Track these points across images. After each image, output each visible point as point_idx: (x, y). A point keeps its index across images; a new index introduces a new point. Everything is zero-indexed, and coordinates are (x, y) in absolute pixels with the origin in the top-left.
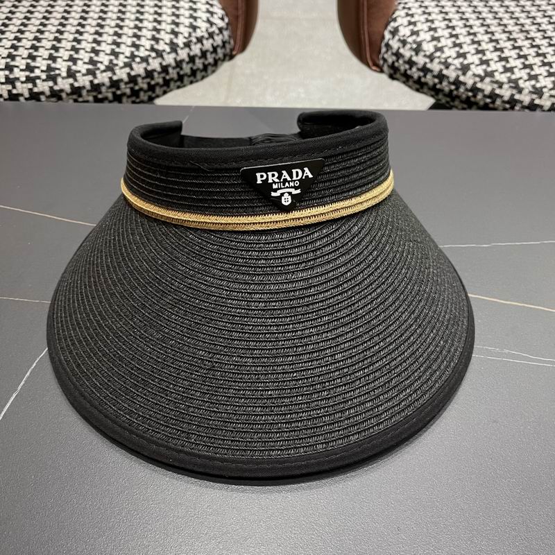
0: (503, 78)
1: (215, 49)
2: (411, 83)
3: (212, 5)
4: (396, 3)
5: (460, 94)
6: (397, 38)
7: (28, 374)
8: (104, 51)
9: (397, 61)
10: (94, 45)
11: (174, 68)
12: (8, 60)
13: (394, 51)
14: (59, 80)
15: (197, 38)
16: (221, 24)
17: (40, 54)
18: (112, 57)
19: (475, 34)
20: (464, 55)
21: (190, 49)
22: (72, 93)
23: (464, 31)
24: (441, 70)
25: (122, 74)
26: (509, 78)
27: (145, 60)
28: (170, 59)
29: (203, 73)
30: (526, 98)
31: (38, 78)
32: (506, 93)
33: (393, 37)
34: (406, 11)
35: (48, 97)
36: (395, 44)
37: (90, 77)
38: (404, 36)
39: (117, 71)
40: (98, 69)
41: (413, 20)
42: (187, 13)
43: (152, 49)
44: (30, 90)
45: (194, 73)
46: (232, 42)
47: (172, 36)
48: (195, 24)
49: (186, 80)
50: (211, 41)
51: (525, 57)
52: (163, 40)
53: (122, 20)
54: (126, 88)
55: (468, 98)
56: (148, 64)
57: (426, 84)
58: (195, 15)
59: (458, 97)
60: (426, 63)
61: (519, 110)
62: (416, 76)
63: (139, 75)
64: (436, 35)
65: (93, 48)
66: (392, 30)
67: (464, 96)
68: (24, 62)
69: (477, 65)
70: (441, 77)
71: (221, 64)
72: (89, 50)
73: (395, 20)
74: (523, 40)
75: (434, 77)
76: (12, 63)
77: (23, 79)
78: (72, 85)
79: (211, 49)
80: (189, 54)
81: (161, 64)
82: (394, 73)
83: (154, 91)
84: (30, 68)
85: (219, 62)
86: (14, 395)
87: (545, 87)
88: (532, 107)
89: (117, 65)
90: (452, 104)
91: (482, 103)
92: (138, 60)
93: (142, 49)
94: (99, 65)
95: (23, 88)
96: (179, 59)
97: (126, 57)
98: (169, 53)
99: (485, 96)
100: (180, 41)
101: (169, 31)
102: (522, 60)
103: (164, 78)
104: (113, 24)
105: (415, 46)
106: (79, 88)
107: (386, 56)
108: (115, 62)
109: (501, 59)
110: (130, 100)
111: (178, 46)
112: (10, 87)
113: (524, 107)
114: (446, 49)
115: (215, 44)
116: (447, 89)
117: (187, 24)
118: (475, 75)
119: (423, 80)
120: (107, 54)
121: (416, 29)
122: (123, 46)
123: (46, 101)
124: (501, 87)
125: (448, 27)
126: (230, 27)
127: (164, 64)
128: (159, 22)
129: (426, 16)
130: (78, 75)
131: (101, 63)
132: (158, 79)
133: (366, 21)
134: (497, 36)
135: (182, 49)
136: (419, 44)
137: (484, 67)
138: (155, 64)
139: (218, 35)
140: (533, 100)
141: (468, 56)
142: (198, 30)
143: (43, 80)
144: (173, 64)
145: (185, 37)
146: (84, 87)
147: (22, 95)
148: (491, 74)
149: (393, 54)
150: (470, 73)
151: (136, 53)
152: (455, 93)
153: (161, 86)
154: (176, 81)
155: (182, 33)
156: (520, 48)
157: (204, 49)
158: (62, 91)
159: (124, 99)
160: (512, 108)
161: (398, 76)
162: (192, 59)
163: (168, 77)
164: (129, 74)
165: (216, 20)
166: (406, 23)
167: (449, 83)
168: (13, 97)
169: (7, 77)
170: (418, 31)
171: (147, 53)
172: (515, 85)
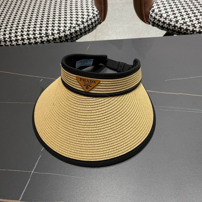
0: (190, 24)
1: (95, 21)
2: (159, 27)
3: (93, 7)
4: (153, 1)
5: (176, 30)
6: (154, 13)
8: (62, 26)
9: (155, 20)
11: (83, 29)
12: (34, 32)
13: (153, 17)
14: (49, 36)
15: (90, 19)
16: (97, 13)
17: (43, 29)
18: (65, 28)
19: (180, 10)
20: (176, 17)
21: (88, 23)
23: (176, 9)
24: (169, 23)
25: (68, 33)
26: (192, 24)
27: (74, 27)
28: (82, 26)
29: (92, 30)
30: (198, 30)
31: (43, 36)
32: (191, 28)
33: (153, 13)
34: (156, 4)
35: (46, 42)
36: (154, 15)
37: (58, 35)
38: (156, 12)
39: (66, 32)
40: (61, 32)
41: (159, 7)
42: (86, 11)
45: (89, 30)
46: (100, 18)
47: (82, 19)
48: (89, 14)
49: (87, 32)
50: (94, 19)
51: (197, 16)
52: (79, 20)
53: (66, 15)
54: (69, 37)
55: (179, 31)
56: (75, 29)
57: (165, 27)
58: (88, 11)
60: (164, 21)
61: (196, 34)
62: (161, 25)
63: (73, 33)
64: (167, 11)
65: (58, 25)
66: (152, 10)
67: (177, 30)
68: (38, 32)
69: (181, 20)
70: (169, 25)
71: (97, 26)
73: (153, 7)
74: (196, 10)
75: (167, 25)
77: (39, 37)
78: (53, 38)
79: (94, 22)
80: (87, 24)
81: (79, 28)
82: (154, 24)
83: (77, 37)
84: (40, 34)
85: (97, 25)
88: (200, 32)
89: (66, 30)
90: (173, 33)
91: (183, 32)
92: (72, 28)
93: (73, 24)
95: (39, 40)
96: (84, 26)
97: (69, 27)
98: (81, 25)
99: (184, 30)
100: (85, 20)
101: (81, 17)
102: (196, 17)
103: (80, 33)
104: (63, 17)
105: (160, 15)
107: (151, 19)
108: (65, 29)
109: (189, 17)
110: (70, 41)
111: (84, 22)
112: (35, 40)
113: (197, 33)
114: (170, 16)
115: (95, 20)
116: (171, 28)
117: (86, 15)
118: (180, 23)
119: (163, 26)
120: (63, 27)
121: (160, 10)
122: (67, 24)
123: (46, 43)
124: (189, 27)
125: (171, 8)
126: (99, 14)
127: (80, 28)
128: (78, 15)
129: (163, 5)
130: (55, 34)
131: (61, 30)
132: (79, 33)
133: (143, 8)
134: (187, 10)
135: (85, 23)
136: (162, 15)
137: (183, 20)
138: (77, 29)
139: (96, 17)
140: (200, 30)
141: (178, 17)
142: (90, 16)
143: (45, 37)
144: (83, 28)
145: (86, 19)
146: (57, 38)
147: (38, 42)
148: (186, 23)
149: (153, 18)
150: (179, 23)
151: (72, 26)
152: (174, 29)
153: (80, 35)
154: (84, 33)
155: (85, 18)
156: (195, 13)
157: (92, 22)
158: (50, 40)
159: (69, 41)
160: (193, 33)
161: (155, 25)
162: (88, 25)
163: (81, 32)
164: (70, 33)
165: (95, 12)
166: (157, 8)
167: (172, 26)
168: (36, 43)
169: (34, 37)
170: (161, 10)
171: (75, 25)
172: (194, 25)
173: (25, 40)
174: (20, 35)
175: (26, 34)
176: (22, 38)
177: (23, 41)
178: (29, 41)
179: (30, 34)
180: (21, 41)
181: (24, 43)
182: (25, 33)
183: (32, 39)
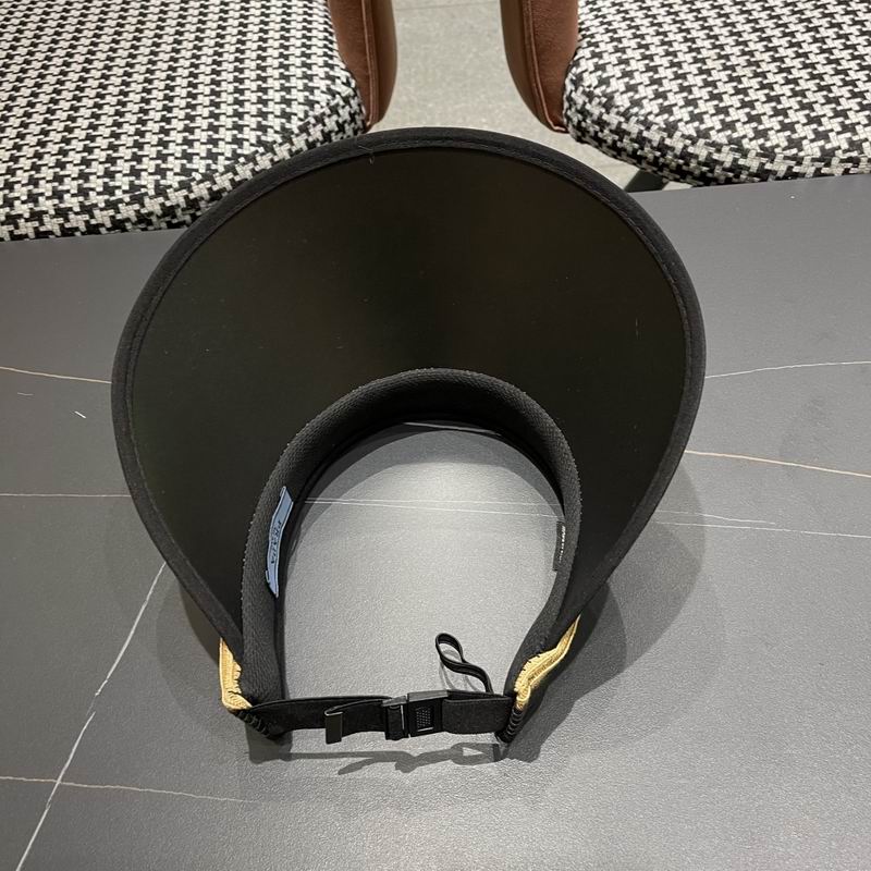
0: (721, 138)
1: (341, 126)
2: (604, 148)
3: (332, 67)
5: (668, 162)
6: (581, 89)
7: (155, 582)
8: (198, 154)
9: (584, 120)
10: (185, 147)
12: (81, 181)
13: (579, 108)
14: (147, 200)
15: (316, 117)
16: (346, 91)
17: (118, 169)
18: (210, 162)
19: (684, 76)
21: (309, 134)
22: (164, 215)
23: (670, 73)
24: (641, 132)
25: (223, 182)
26: (729, 137)
27: (251, 159)
28: (283, 152)
30: (753, 163)
31: (121, 201)
32: (727, 157)
33: (576, 89)
34: (592, 48)
35: (134, 224)
36: (579, 98)
37: (185, 192)
38: (589, 87)
39: (218, 179)
40: (194, 179)
41: (601, 62)
42: (300, 84)
43: (260, 143)
44: (112, 217)
46: (364, 111)
47: (284, 120)
48: (311, 97)
50: (335, 117)
51: (752, 104)
52: (271, 127)
53: (217, 105)
55: (679, 166)
56: (256, 164)
57: (624, 149)
58: (310, 84)
59: (665, 165)
60: (620, 123)
61: (745, 181)
62: (609, 140)
63: (246, 180)
64: (632, 82)
65: (184, 152)
66: (574, 78)
67: (674, 164)
68: (100, 181)
69: (687, 123)
70: (641, 140)
72: (179, 155)
73: (577, 64)
74: (750, 78)
75: (632, 140)
76: (86, 185)
77: (102, 205)
78: (162, 205)
79: (336, 129)
80: (307, 140)
81: (272, 160)
82: (582, 136)
84: (109, 190)
86: (143, 607)
87: (777, 146)
88: (763, 174)
89: (216, 171)
90: (660, 173)
91: (697, 172)
92: (242, 160)
93: (246, 144)
94: (194, 174)
95: (103, 216)
96: (294, 149)
97: (227, 159)
98: (281, 144)
99: (699, 163)
101: (278, 113)
102: (747, 110)
104: (206, 112)
105: (604, 100)
106: (172, 206)
107: (569, 113)
108: (214, 167)
109: (719, 111)
111: (292, 133)
112: (87, 217)
113: (752, 175)
114: (645, 102)
115: (341, 121)
116: (650, 156)
117: (302, 100)
118: (683, 136)
119: (619, 144)
120: (202, 158)
121: (605, 76)
122: (221, 143)
123: (133, 229)
124: (719, 151)
125: (648, 69)
126: (359, 92)
127: (276, 159)
128: (265, 103)
129: (619, 54)
130: (168, 191)
131: (197, 170)
133: (537, 71)
134: (715, 76)
135: (297, 135)
136: (610, 97)
137: (696, 124)
138: (264, 162)
139: (343, 107)
140: (764, 164)
141: (675, 109)
142: (316, 106)
143: (127, 204)
144: (288, 157)
145: (301, 120)
146: (178, 205)
147: (103, 225)
148: (704, 134)
149: (578, 111)
150: (678, 134)
151: (239, 151)
152: (661, 160)
155: (295, 114)
156: (745, 91)
157: (326, 130)
158: (151, 214)
160: (737, 176)
161: (587, 139)
162: (312, 146)
164: (232, 181)
165: (339, 87)
166: (592, 68)
167: (652, 147)
168: (93, 229)
169: (82, 205)
170: (609, 78)
171: (253, 149)
172: (737, 146)
173: (46, 219)
174: (24, 198)
175: (49, 194)
176: (31, 209)
177: (36, 224)
178: (61, 220)
179: (68, 191)
180: (29, 224)
181: (42, 229)
182: (47, 190)
183: (77, 213)
